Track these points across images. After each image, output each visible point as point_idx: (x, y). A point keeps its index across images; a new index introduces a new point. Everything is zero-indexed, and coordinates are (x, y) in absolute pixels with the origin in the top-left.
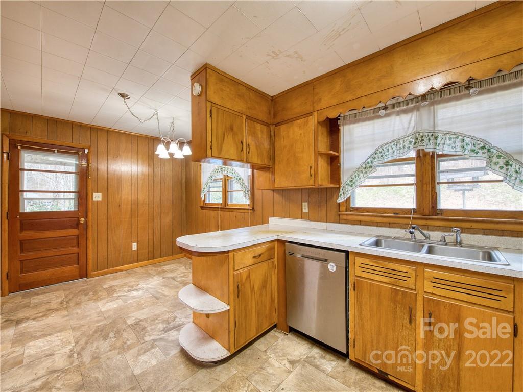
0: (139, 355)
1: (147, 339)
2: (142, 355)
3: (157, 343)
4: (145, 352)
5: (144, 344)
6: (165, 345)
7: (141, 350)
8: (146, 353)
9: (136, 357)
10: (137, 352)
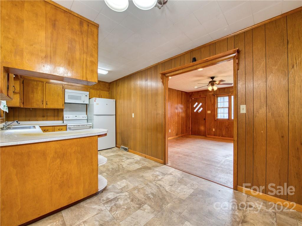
1: (126, 193)
3: (120, 191)
4: (125, 187)
6: (115, 190)
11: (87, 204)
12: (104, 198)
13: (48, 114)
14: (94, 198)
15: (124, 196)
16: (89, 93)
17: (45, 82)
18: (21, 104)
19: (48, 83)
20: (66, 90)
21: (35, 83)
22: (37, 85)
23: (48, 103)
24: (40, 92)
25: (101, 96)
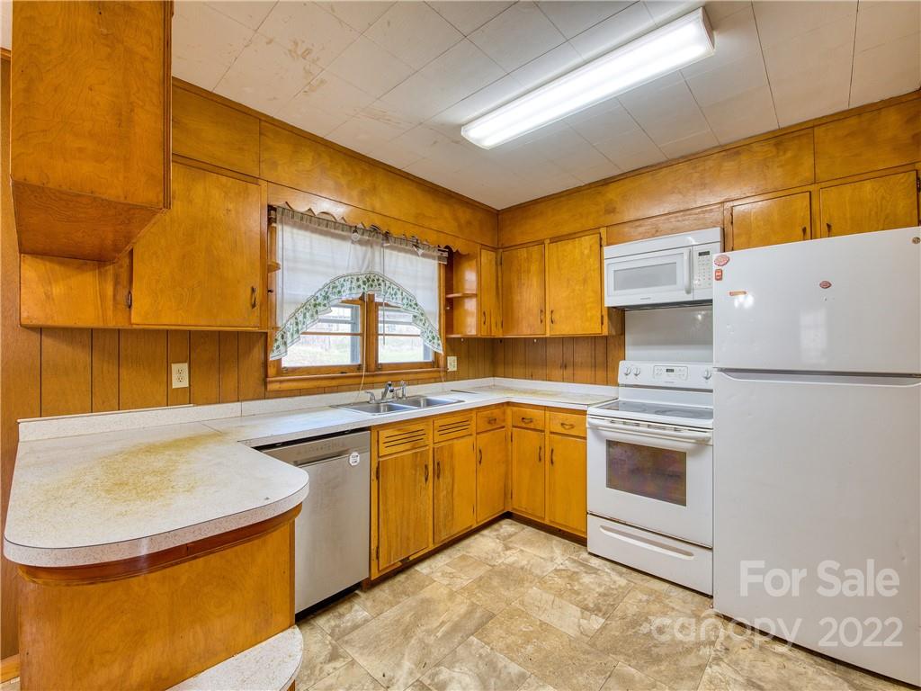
13: (577, 358)
16: (718, 230)
17: (547, 241)
18: (484, 328)
19: (555, 240)
20: (607, 250)
21: (523, 253)
22: (528, 260)
23: (556, 317)
24: (535, 281)
25: (820, 226)
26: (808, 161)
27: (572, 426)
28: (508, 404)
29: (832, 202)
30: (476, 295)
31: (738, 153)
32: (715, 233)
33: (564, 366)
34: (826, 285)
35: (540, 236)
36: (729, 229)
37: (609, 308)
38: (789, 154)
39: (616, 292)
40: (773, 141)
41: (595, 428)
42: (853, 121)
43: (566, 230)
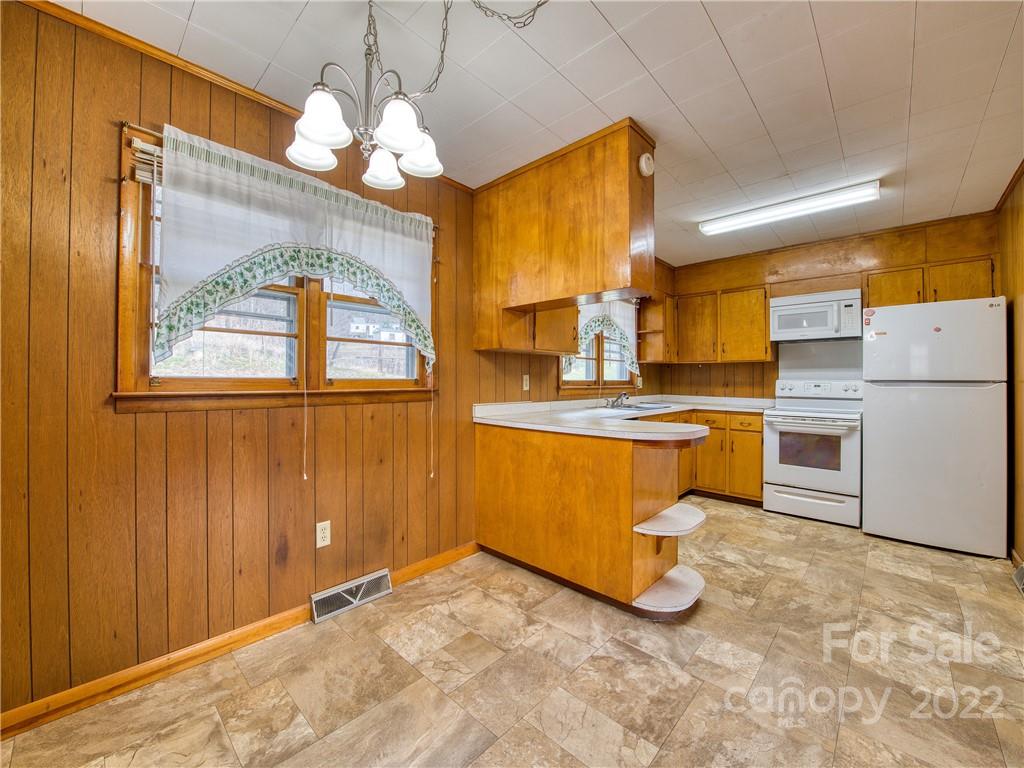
0: (729, 672)
1: (684, 678)
2: (726, 668)
3: (687, 659)
4: (720, 667)
5: (701, 677)
6: (683, 646)
7: (717, 674)
8: (718, 663)
9: (736, 673)
10: (726, 678)
11: (601, 612)
12: (633, 634)
13: (738, 379)
14: (622, 617)
15: (669, 674)
16: (859, 291)
17: (719, 293)
18: (668, 355)
19: (725, 292)
20: (773, 302)
21: (699, 300)
22: (703, 305)
23: (727, 348)
24: (708, 321)
25: (930, 292)
26: (921, 248)
27: (750, 424)
28: (693, 411)
29: (938, 276)
30: (662, 332)
31: (873, 239)
32: (857, 293)
33: (726, 385)
34: (938, 330)
35: (713, 288)
36: (866, 289)
37: (772, 342)
38: (909, 243)
39: (781, 331)
40: (897, 234)
41: (770, 424)
42: (951, 226)
43: (735, 285)
